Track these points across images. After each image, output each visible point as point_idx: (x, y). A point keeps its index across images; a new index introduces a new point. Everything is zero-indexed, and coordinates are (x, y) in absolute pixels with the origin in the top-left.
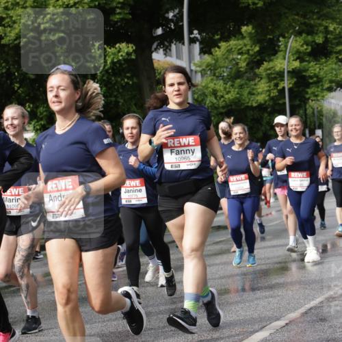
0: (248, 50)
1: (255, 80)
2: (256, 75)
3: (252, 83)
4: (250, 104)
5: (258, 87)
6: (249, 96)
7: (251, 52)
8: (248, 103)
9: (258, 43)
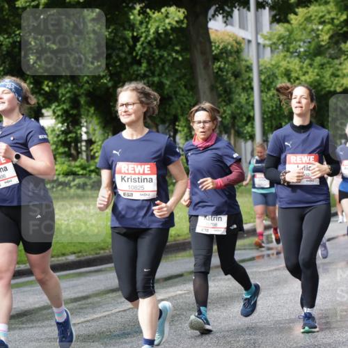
0: (333, 19)
1: (340, 57)
2: (341, 52)
3: (337, 61)
4: (332, 89)
5: (344, 67)
6: (332, 79)
7: (336, 22)
8: (331, 87)
9: (345, 10)
